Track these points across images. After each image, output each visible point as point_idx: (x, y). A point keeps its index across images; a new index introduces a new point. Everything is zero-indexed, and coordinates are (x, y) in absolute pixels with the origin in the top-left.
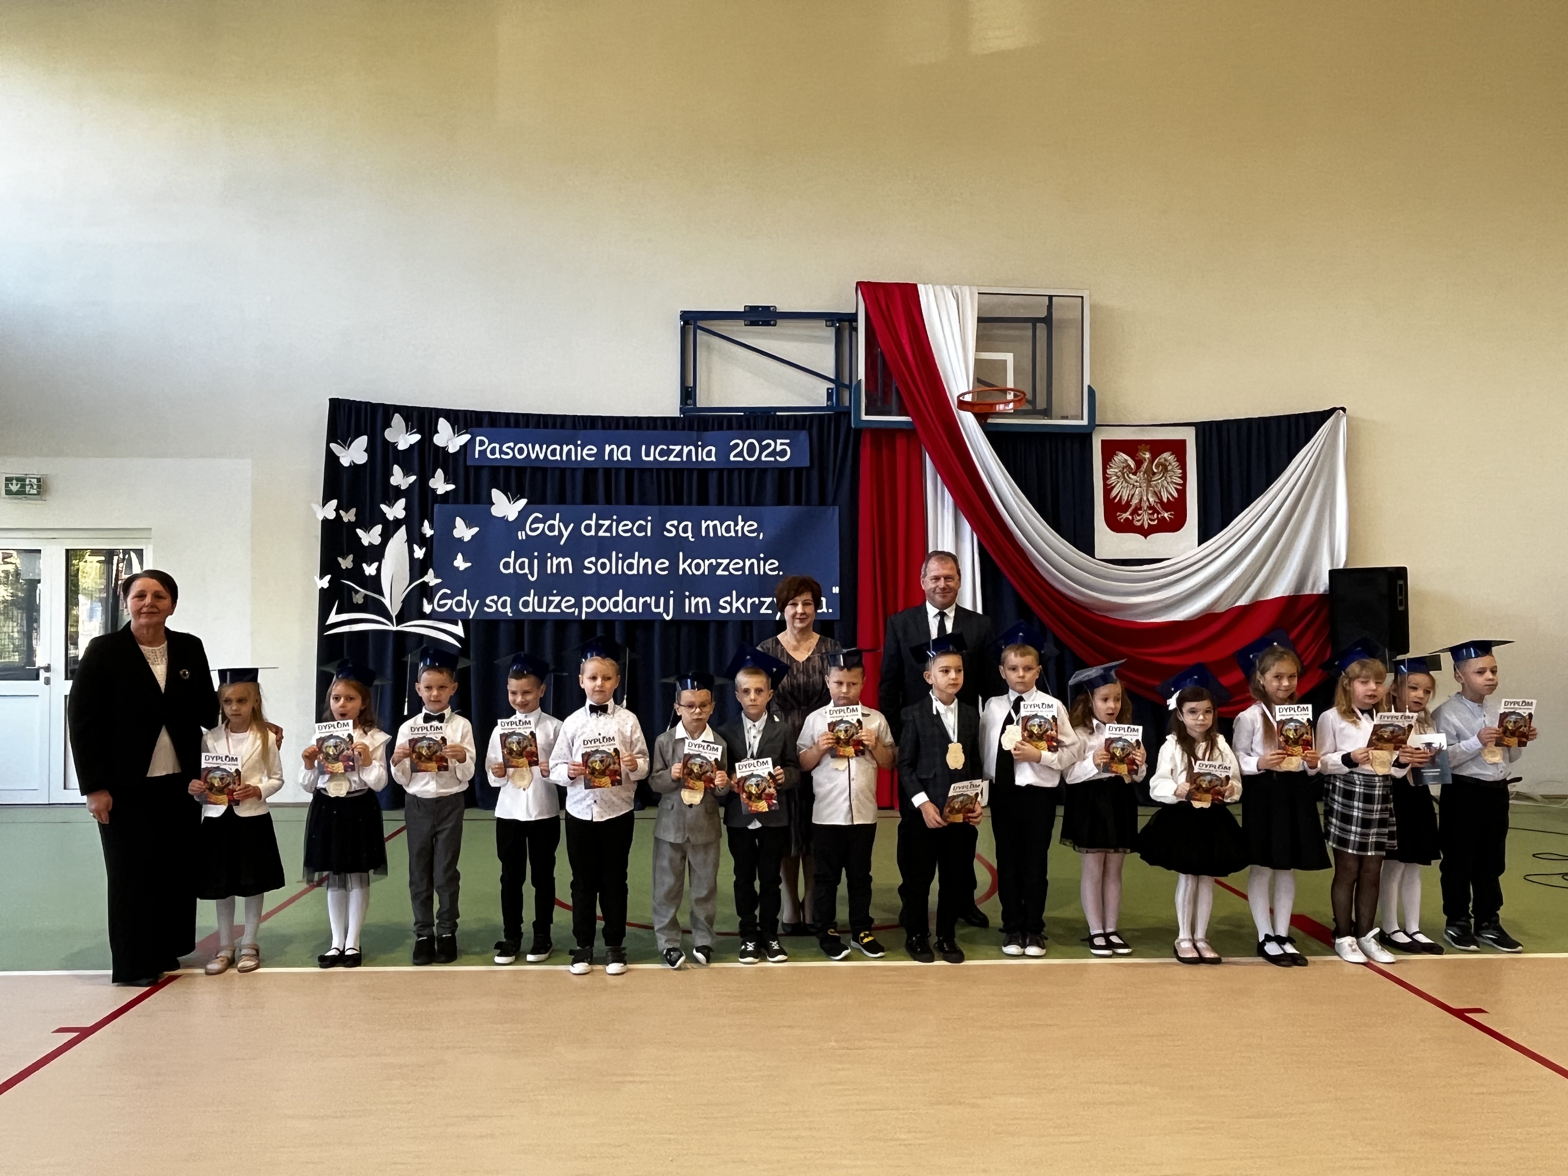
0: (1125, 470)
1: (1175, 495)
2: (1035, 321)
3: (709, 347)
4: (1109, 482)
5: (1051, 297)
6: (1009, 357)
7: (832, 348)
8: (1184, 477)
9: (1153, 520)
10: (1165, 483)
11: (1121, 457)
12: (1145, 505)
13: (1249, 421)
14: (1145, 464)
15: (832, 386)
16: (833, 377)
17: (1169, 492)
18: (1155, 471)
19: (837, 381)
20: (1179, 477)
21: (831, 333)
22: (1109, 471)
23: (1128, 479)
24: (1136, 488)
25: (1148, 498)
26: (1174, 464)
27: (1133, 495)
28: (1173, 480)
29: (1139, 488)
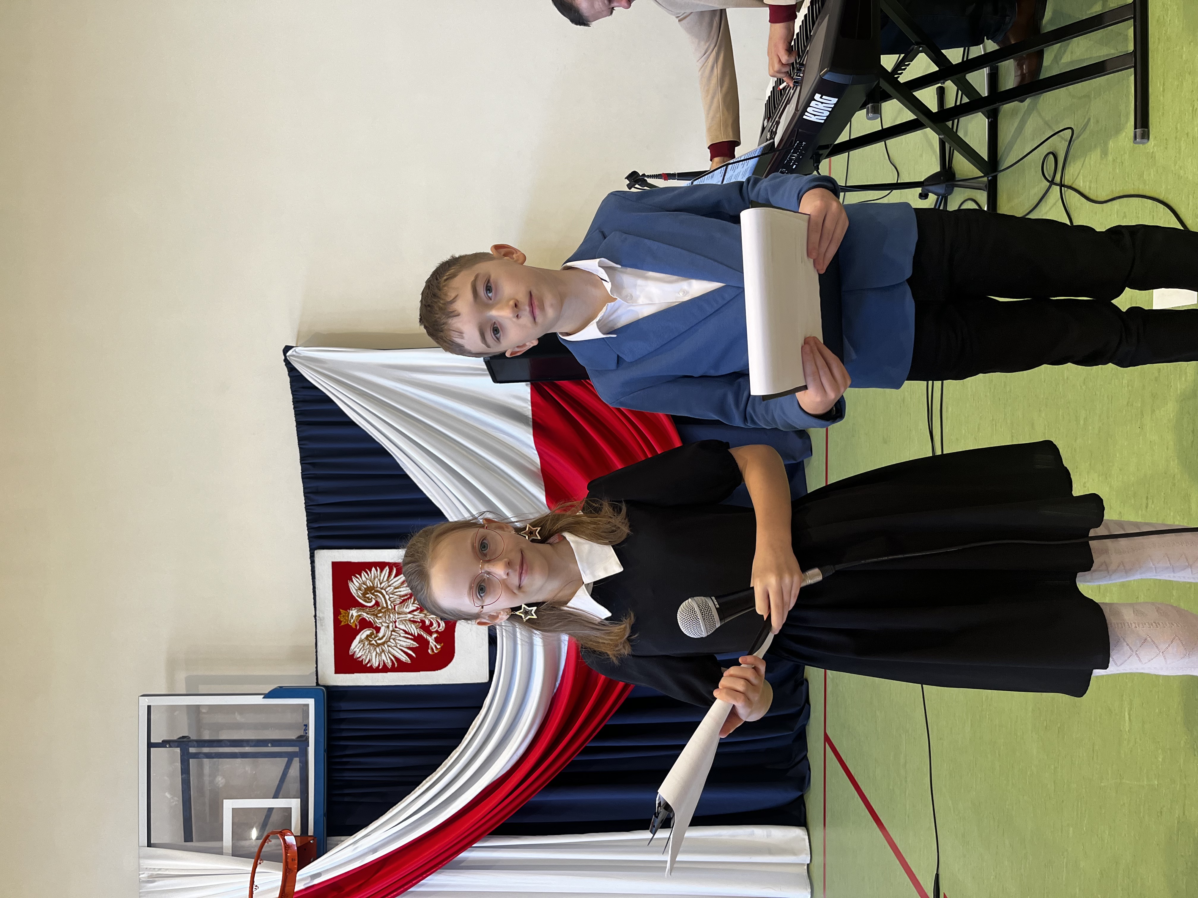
0: (373, 642)
2: (185, 758)
4: (389, 665)
10: (390, 589)
11: (357, 648)
12: (419, 616)
13: (306, 477)
14: (365, 615)
18: (374, 602)
20: (381, 571)
22: (375, 664)
23: (384, 639)
24: (396, 627)
25: (410, 613)
26: (364, 579)
27: (406, 632)
28: (385, 579)
29: (397, 624)
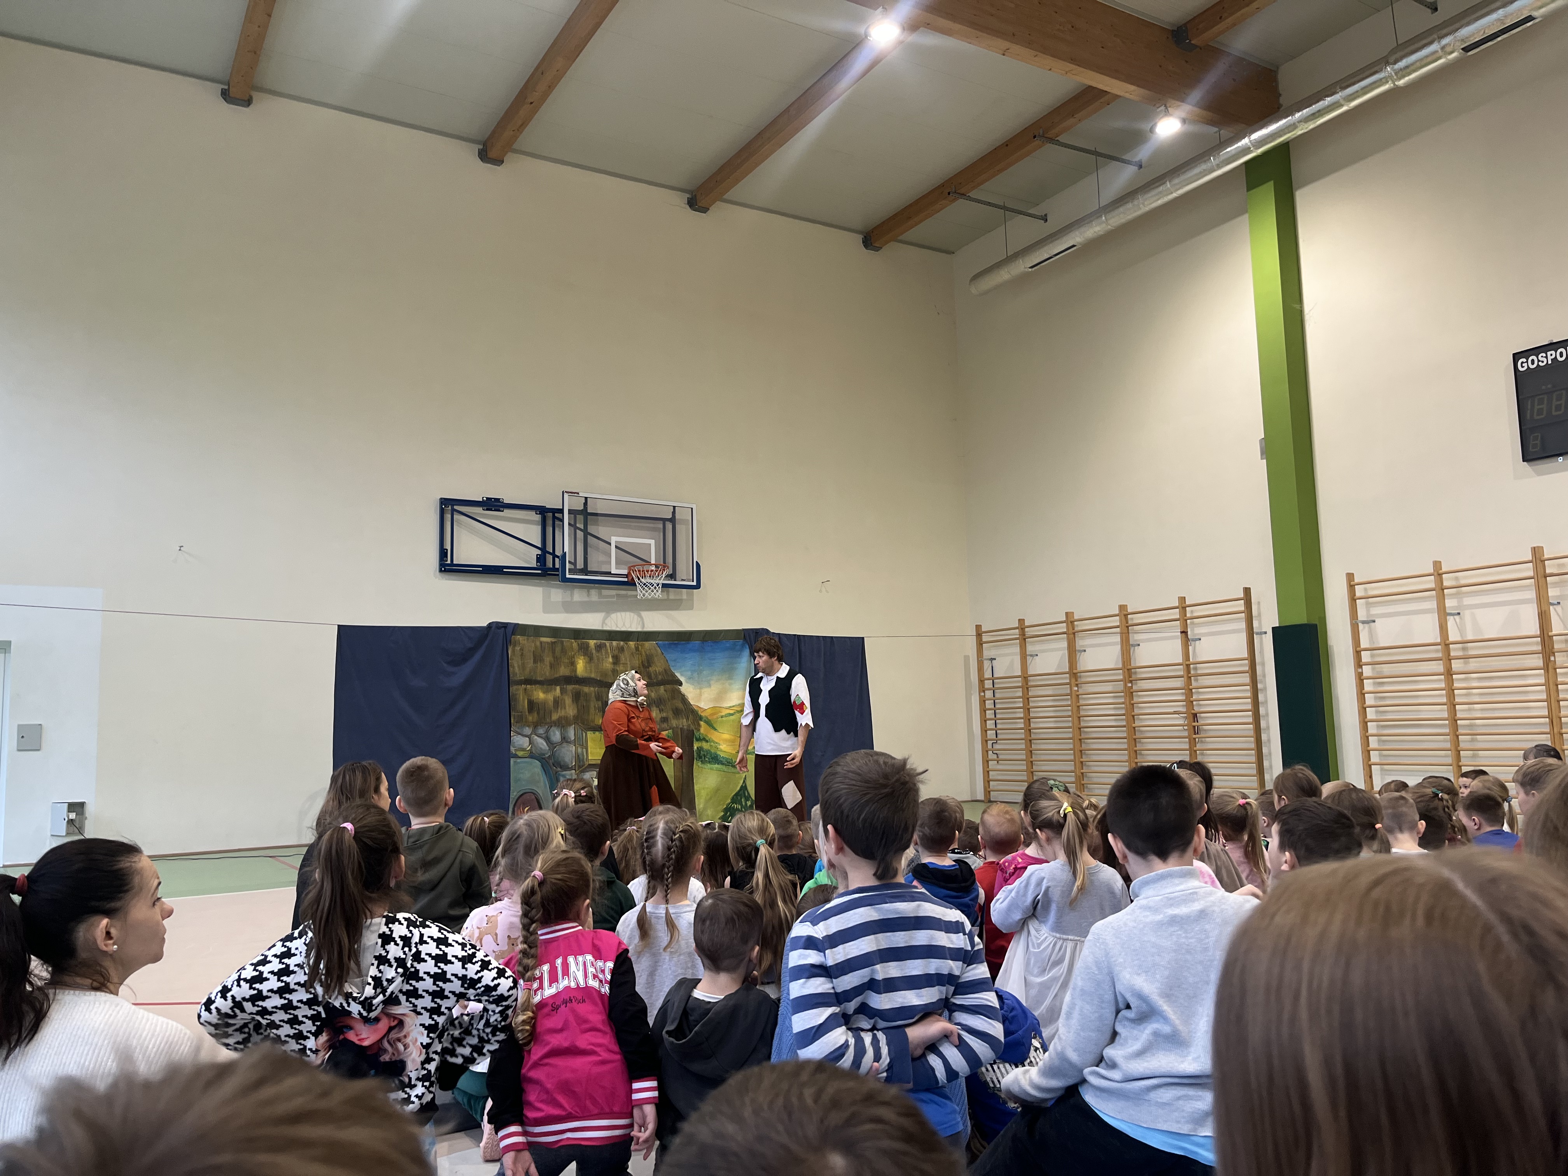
2: (664, 520)
3: (459, 522)
5: (674, 507)
6: (652, 542)
7: (540, 527)
15: (539, 552)
16: (540, 546)
19: (543, 549)
21: (538, 518)
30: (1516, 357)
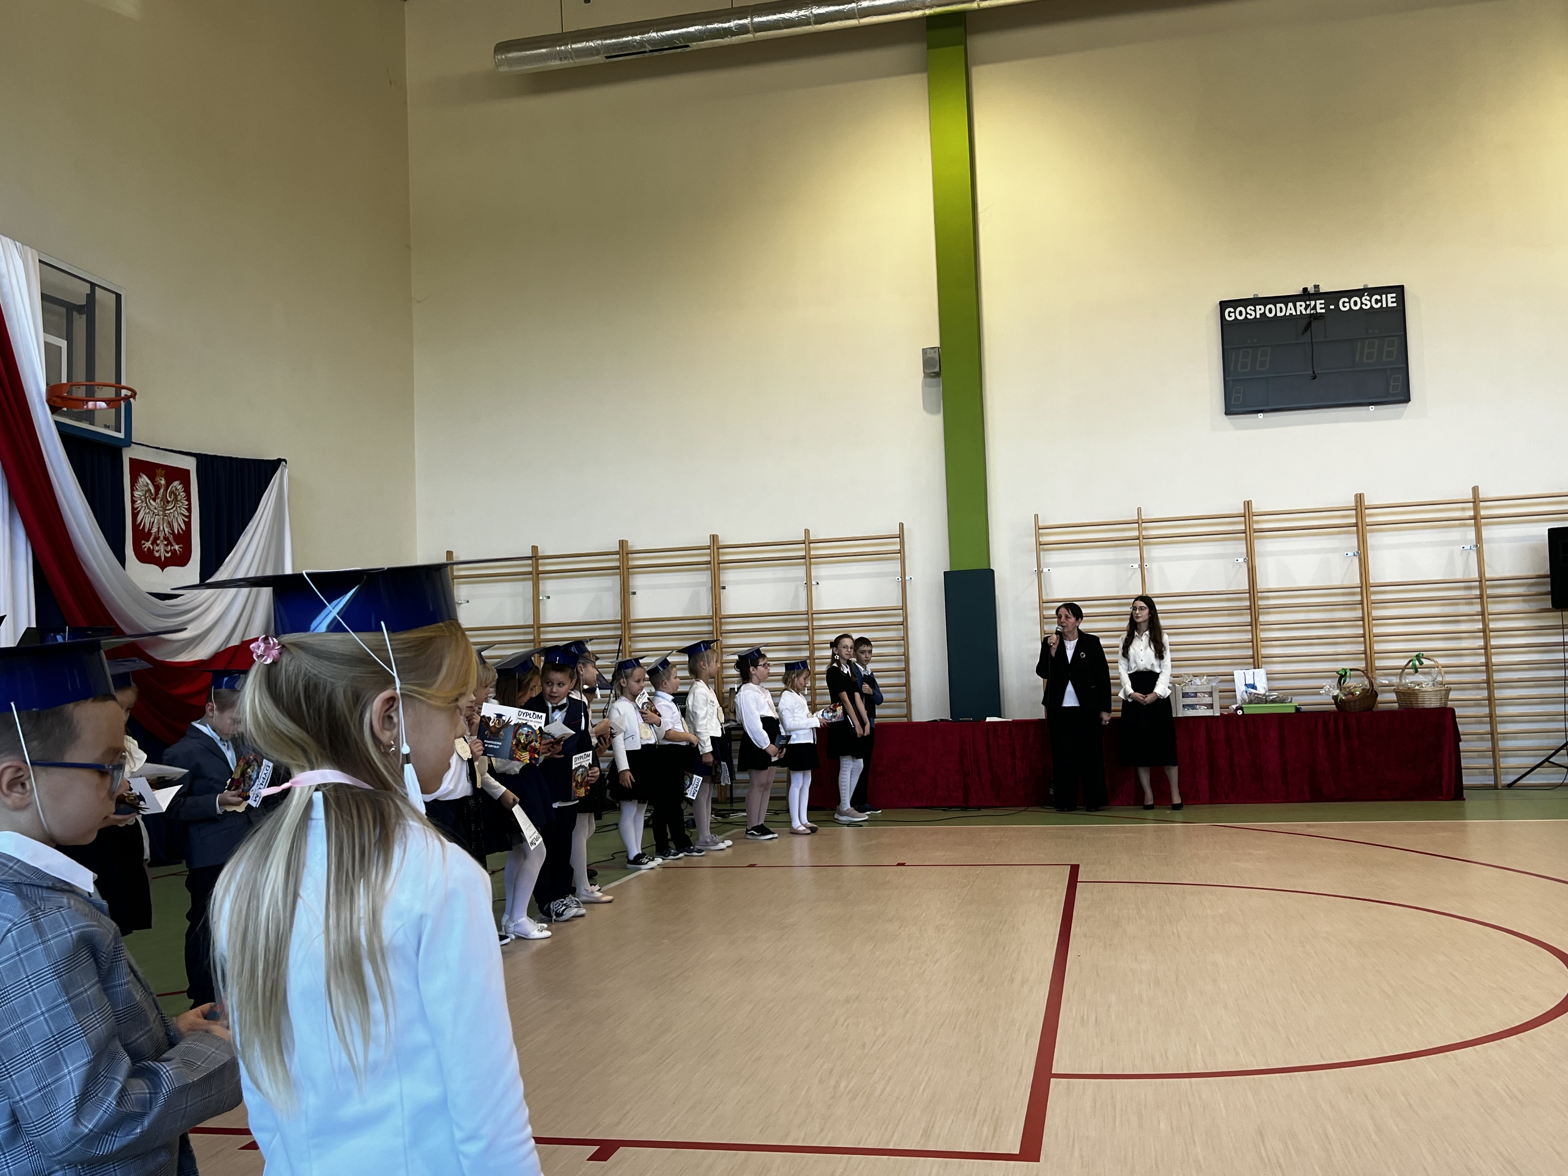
0: (147, 495)
1: (183, 526)
2: (70, 308)
4: (136, 506)
5: (93, 285)
6: (64, 345)
8: (189, 510)
9: (168, 552)
11: (144, 479)
12: (162, 535)
13: (230, 460)
14: (162, 490)
17: (178, 525)
18: (169, 499)
20: (186, 509)
22: (136, 494)
23: (149, 504)
24: (156, 515)
25: (163, 528)
26: (182, 494)
27: (153, 523)
28: (182, 512)
29: (157, 516)
30: (1224, 305)
